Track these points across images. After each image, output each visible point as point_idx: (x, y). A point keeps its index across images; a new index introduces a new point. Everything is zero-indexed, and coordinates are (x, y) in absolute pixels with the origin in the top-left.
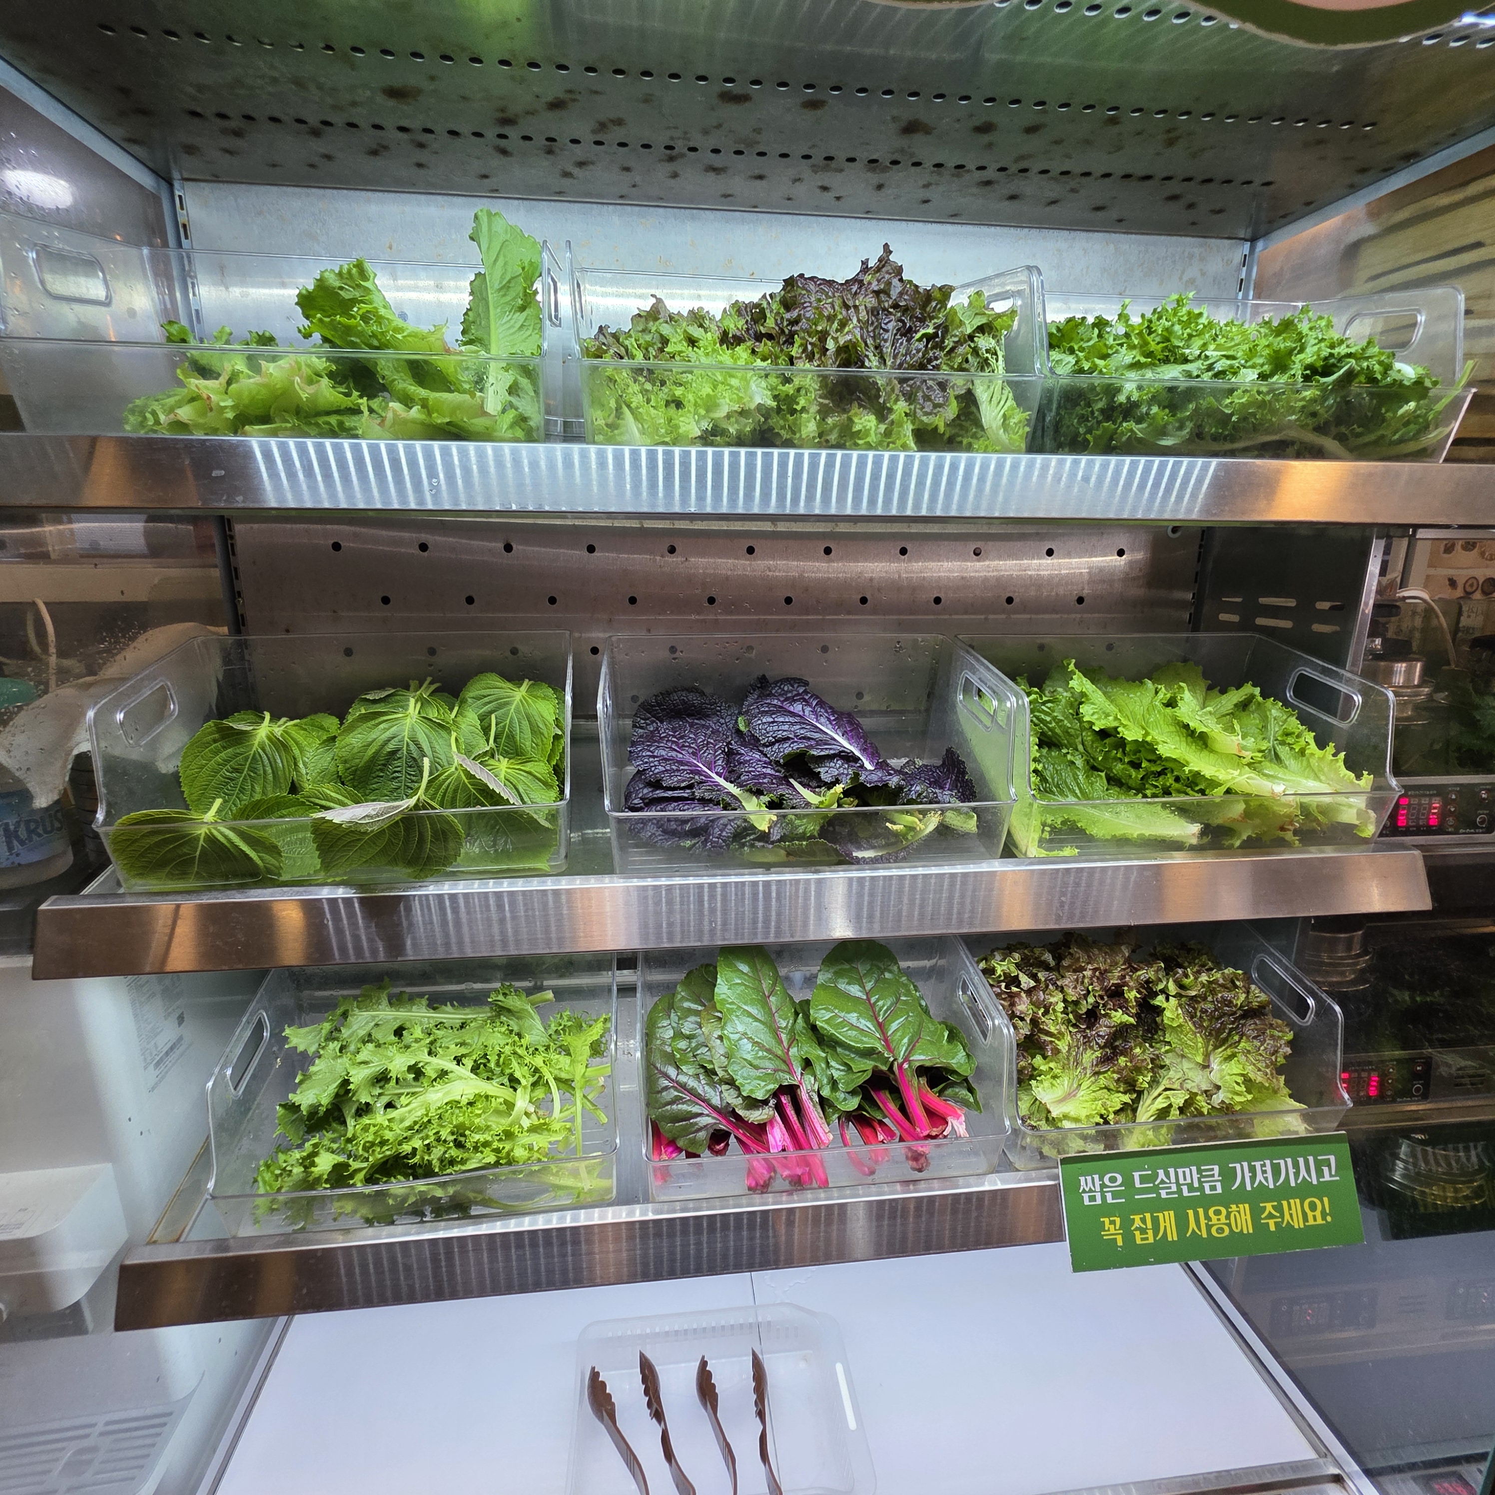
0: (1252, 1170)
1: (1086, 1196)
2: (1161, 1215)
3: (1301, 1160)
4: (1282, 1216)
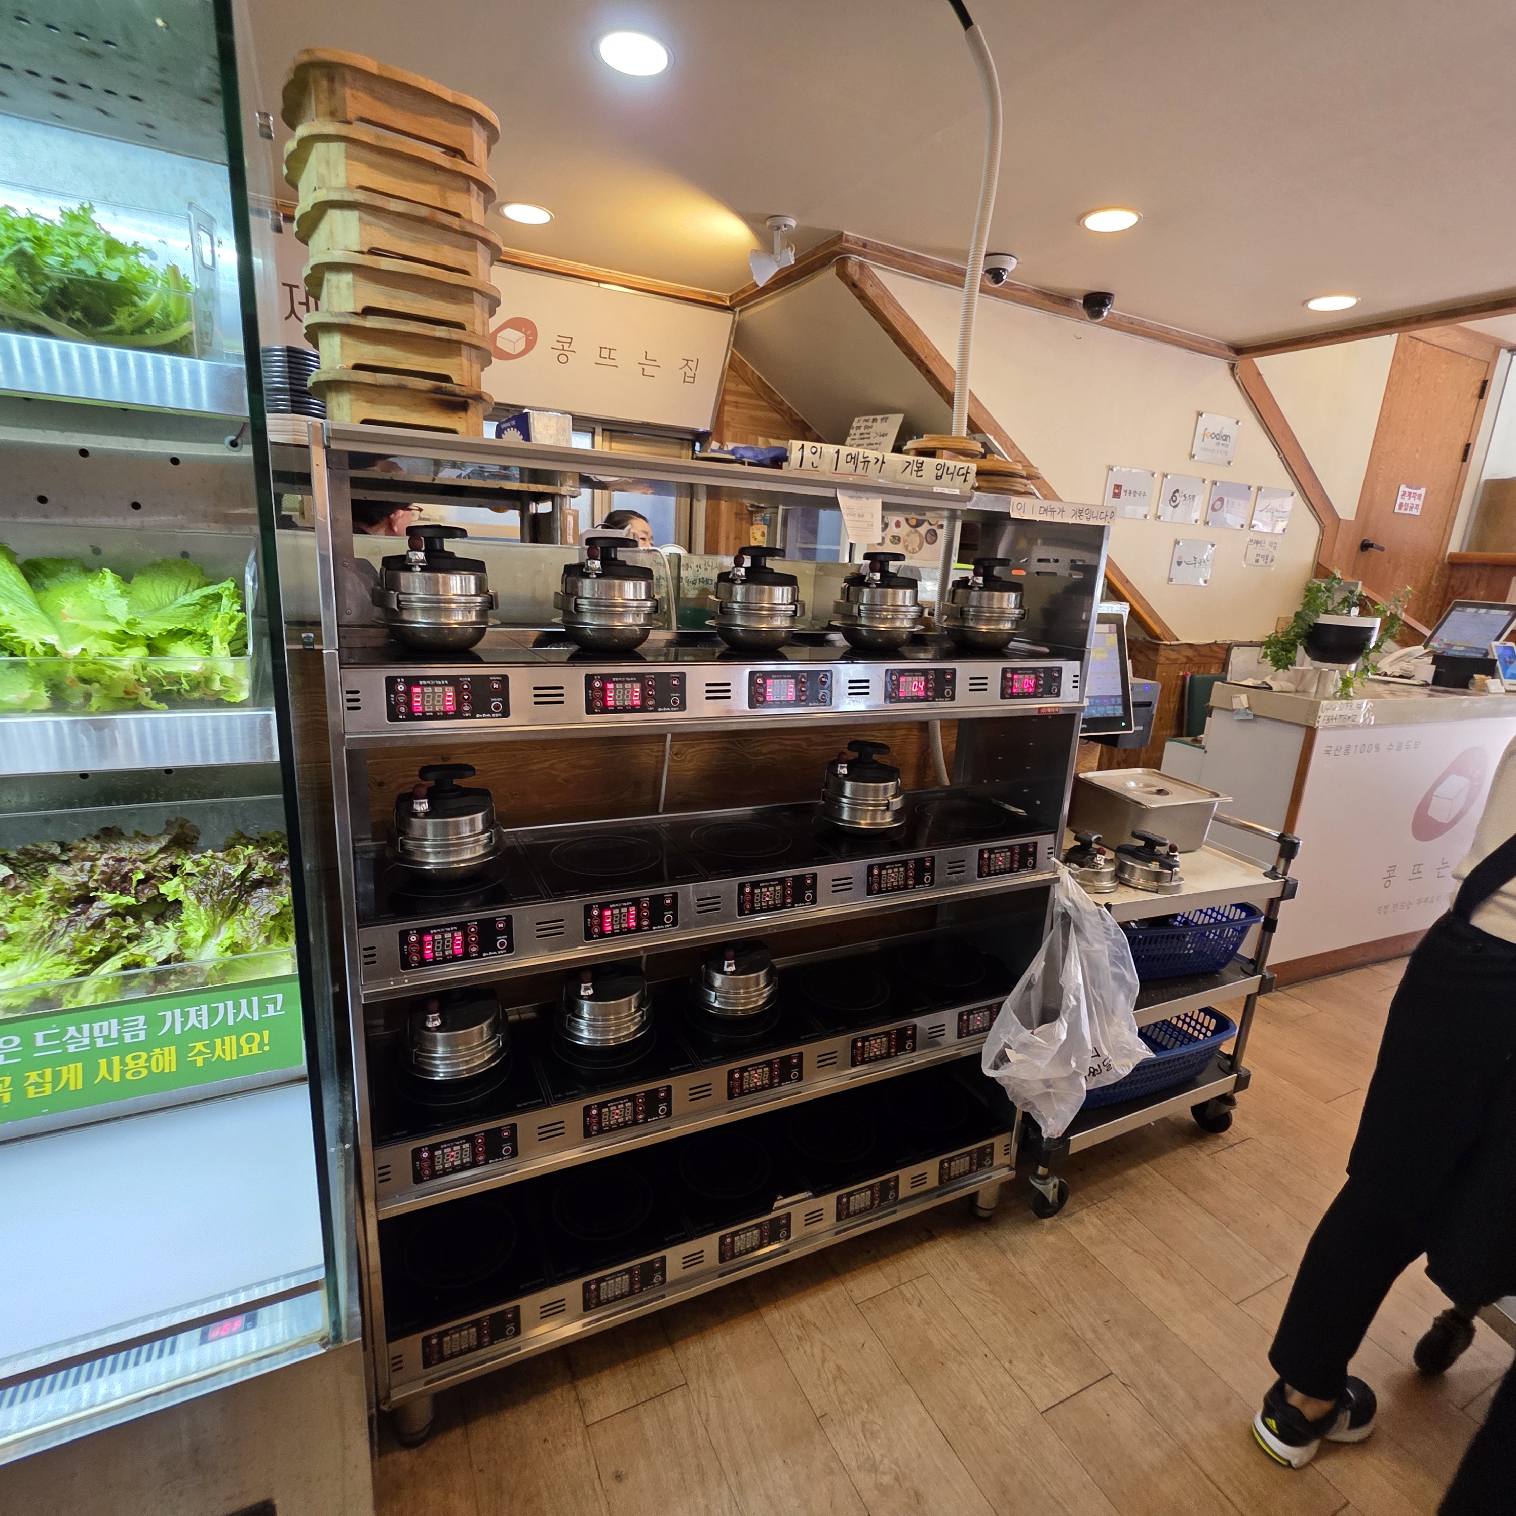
0: (185, 1015)
2: (65, 1068)
3: (243, 1001)
4: (213, 1053)
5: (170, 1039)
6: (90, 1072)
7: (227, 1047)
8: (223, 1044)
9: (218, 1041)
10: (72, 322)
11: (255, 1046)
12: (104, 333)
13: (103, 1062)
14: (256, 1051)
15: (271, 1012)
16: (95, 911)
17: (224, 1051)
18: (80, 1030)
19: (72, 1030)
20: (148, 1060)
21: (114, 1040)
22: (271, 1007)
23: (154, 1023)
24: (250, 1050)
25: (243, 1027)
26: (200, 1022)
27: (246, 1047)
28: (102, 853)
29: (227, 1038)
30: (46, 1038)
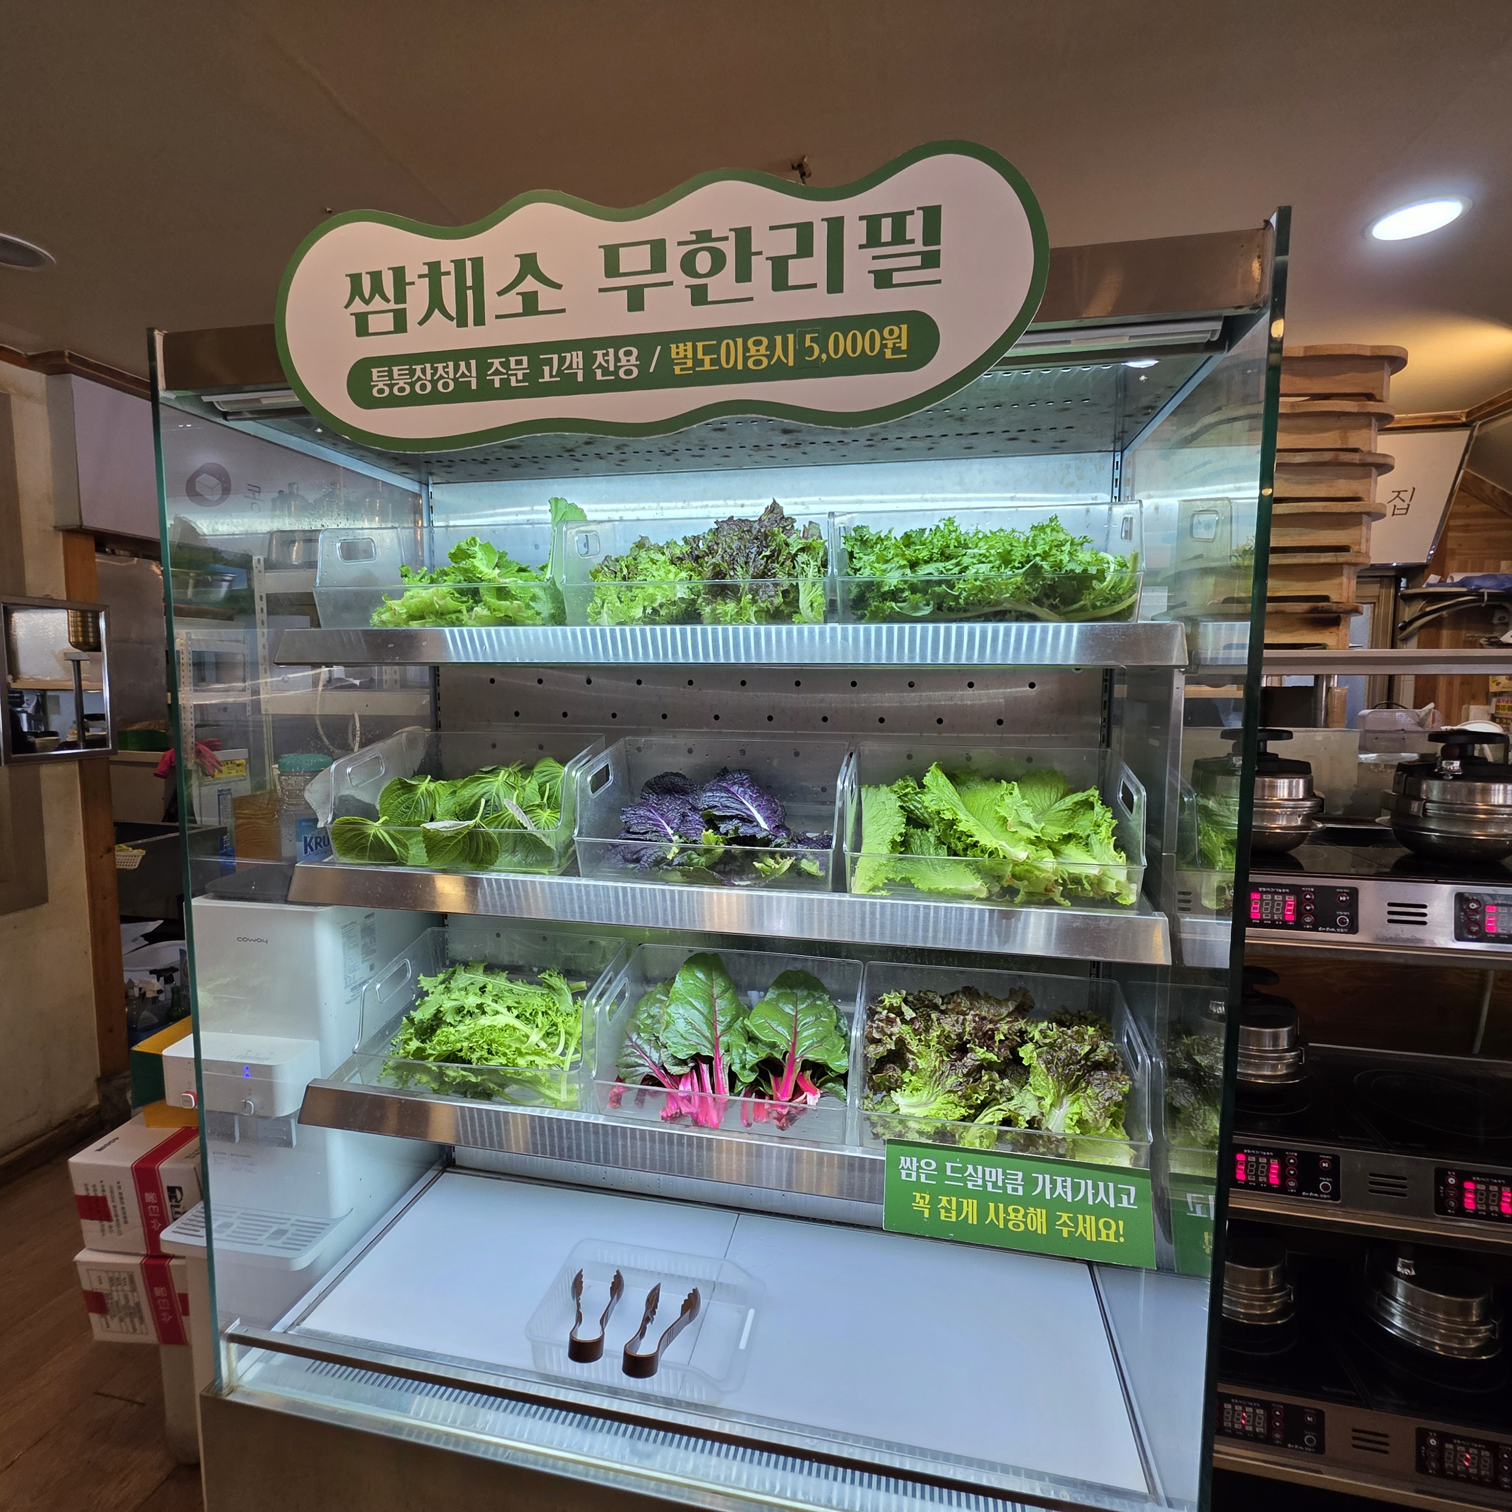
0: (1053, 1183)
1: (904, 1172)
2: (965, 1201)
3: (1101, 1184)
4: (1076, 1227)
5: (1040, 1202)
6: (983, 1212)
7: (1088, 1225)
8: (1085, 1222)
9: (1080, 1217)
10: (1053, 607)
11: (1112, 1233)
12: (1072, 612)
13: (992, 1205)
14: (1112, 1239)
15: (1125, 1204)
16: (969, 1060)
17: (1085, 1228)
18: (976, 1171)
19: (970, 1168)
20: (1025, 1216)
21: (999, 1188)
22: (1125, 1198)
23: (1029, 1183)
24: (1108, 1236)
25: (1100, 1210)
26: (1065, 1193)
27: (1104, 1232)
28: (971, 1009)
29: (1088, 1217)
30: (953, 1169)
